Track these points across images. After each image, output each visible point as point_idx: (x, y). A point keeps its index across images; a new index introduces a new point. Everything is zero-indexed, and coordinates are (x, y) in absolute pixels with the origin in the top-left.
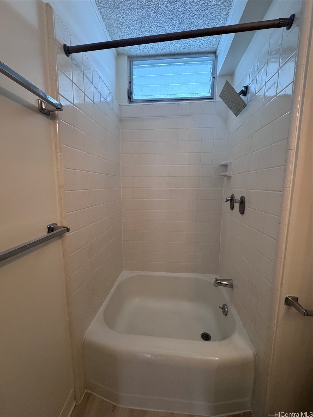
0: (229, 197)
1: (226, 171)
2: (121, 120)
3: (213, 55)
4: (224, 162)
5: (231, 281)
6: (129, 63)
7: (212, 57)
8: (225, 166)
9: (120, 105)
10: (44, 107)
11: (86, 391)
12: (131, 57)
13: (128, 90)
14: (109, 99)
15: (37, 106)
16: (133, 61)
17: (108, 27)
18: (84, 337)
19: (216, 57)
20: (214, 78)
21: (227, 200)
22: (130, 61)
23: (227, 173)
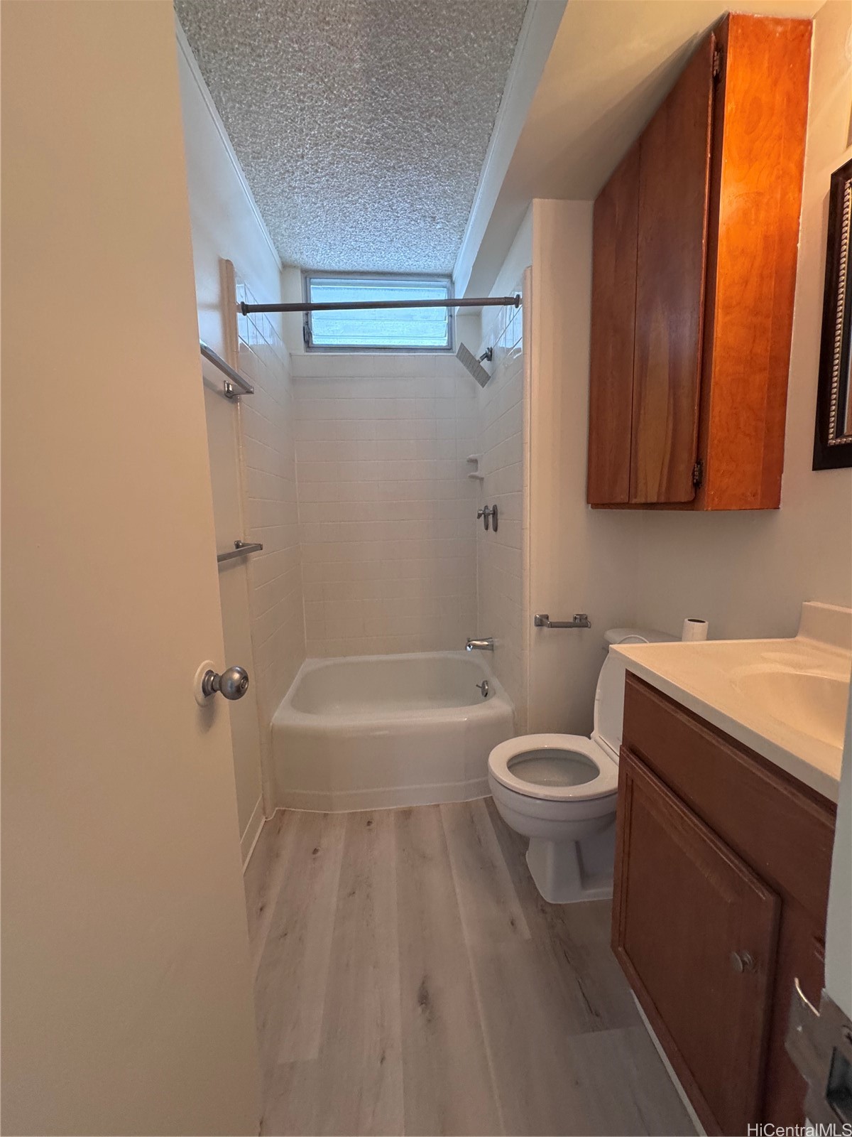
0: (481, 510)
1: (477, 470)
2: (294, 380)
3: (447, 280)
4: (471, 456)
5: (491, 640)
6: (303, 281)
7: (445, 282)
8: (474, 461)
9: (290, 354)
10: (231, 389)
11: (277, 809)
12: (306, 272)
13: (304, 328)
14: (270, 341)
15: (223, 389)
16: (310, 279)
17: (274, 235)
18: (271, 724)
19: (453, 283)
20: (451, 316)
21: (479, 516)
22: (306, 278)
23: (476, 474)
